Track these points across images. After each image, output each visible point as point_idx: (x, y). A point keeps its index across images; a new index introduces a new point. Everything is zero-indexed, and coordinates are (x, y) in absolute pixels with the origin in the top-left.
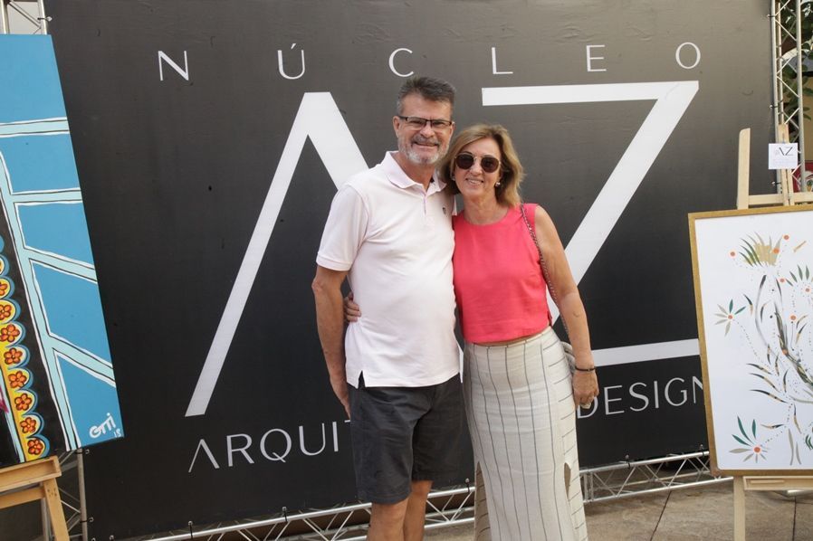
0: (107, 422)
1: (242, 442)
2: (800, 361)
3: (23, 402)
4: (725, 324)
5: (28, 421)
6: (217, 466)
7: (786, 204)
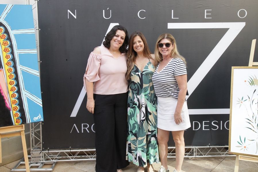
1: (86, 126)
3: (15, 109)
4: (240, 104)
5: (17, 114)
6: (78, 132)
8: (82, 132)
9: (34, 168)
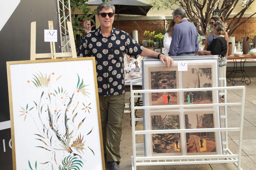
2: (58, 131)
4: (24, 115)
7: (53, 58)
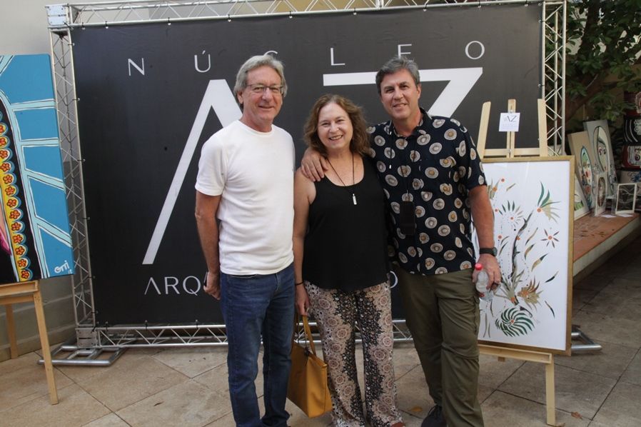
0: (64, 265)
1: (173, 282)
3: (20, 251)
5: (22, 261)
6: (159, 293)
7: (508, 156)
8: (167, 293)
9: (82, 358)
